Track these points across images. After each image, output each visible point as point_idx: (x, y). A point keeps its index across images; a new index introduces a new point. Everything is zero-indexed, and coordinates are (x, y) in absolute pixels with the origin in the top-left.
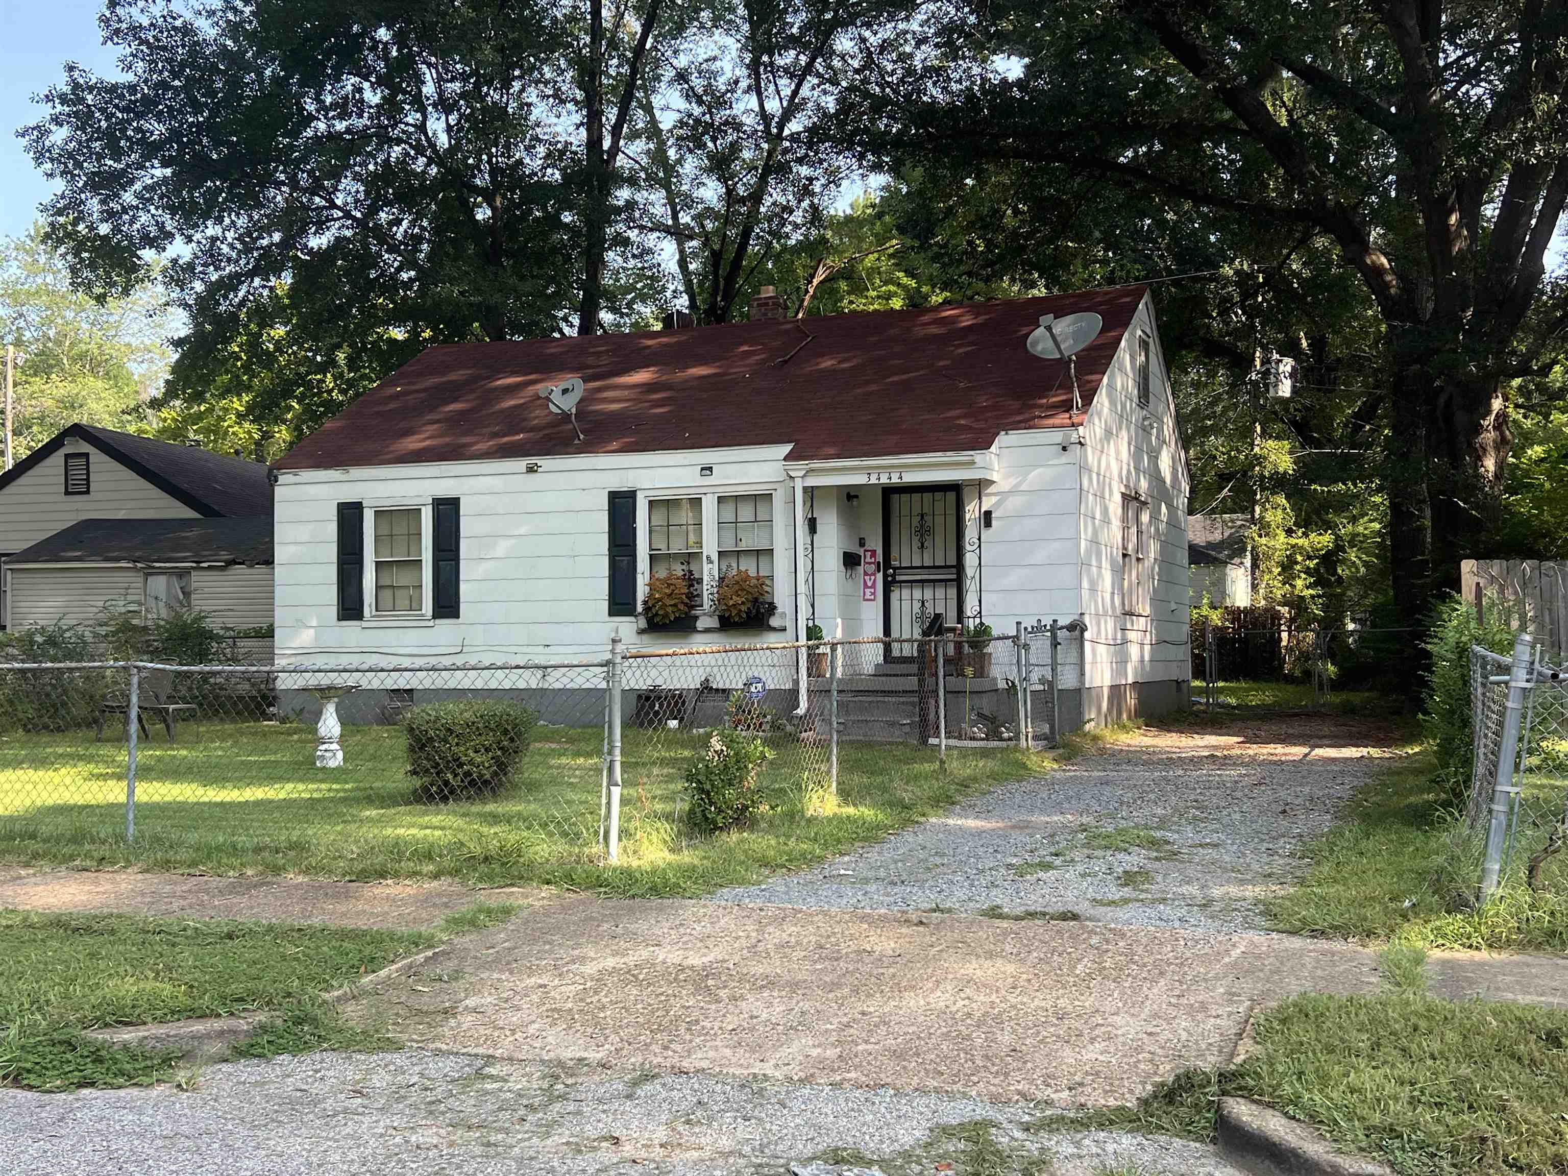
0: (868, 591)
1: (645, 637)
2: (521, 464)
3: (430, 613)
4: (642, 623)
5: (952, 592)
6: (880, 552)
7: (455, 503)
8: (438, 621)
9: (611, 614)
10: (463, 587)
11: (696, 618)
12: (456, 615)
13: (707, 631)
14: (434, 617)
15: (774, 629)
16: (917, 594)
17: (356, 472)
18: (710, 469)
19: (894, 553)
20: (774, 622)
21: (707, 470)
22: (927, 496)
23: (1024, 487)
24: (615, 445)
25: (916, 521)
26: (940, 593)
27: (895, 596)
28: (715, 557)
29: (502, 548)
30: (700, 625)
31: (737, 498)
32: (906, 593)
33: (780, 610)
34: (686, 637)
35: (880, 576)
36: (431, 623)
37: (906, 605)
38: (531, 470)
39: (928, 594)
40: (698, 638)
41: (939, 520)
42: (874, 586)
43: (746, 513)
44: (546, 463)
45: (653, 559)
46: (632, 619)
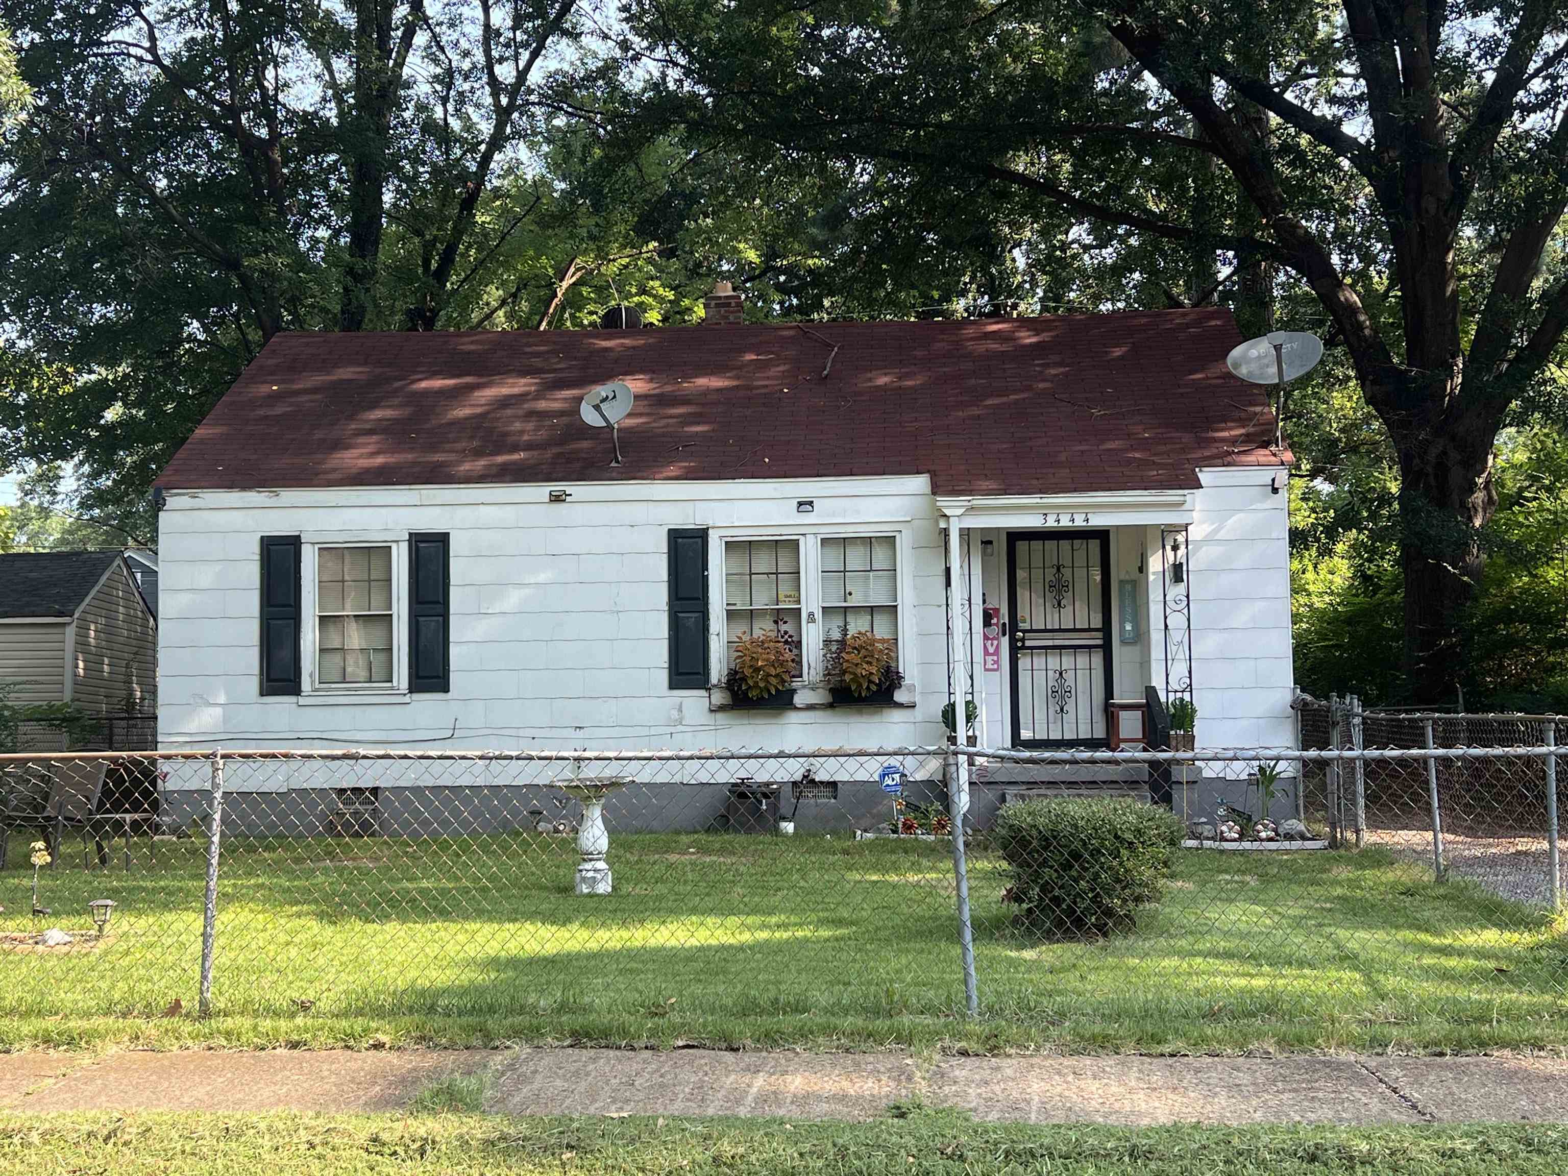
0: (989, 658)
1: (720, 716)
2: (542, 491)
3: (404, 684)
4: (718, 697)
5: (1097, 660)
6: (1004, 610)
7: (443, 539)
8: (416, 696)
9: (672, 686)
10: (454, 651)
11: (793, 691)
12: (446, 690)
13: (810, 707)
14: (411, 691)
15: (901, 706)
16: (1054, 662)
17: (289, 496)
18: (811, 503)
19: (1023, 611)
20: (900, 696)
21: (805, 505)
22: (1065, 544)
23: (1221, 535)
24: (673, 470)
25: (1050, 573)
26: (1082, 660)
27: (1024, 663)
28: (818, 615)
29: (513, 599)
30: (799, 700)
31: (844, 542)
32: (1039, 662)
33: (907, 682)
34: (776, 716)
35: (1005, 641)
36: (407, 699)
37: (1040, 676)
38: (556, 499)
39: (1067, 661)
40: (793, 717)
41: (1080, 573)
42: (997, 652)
43: (856, 559)
44: (578, 490)
45: (732, 615)
46: (703, 693)
